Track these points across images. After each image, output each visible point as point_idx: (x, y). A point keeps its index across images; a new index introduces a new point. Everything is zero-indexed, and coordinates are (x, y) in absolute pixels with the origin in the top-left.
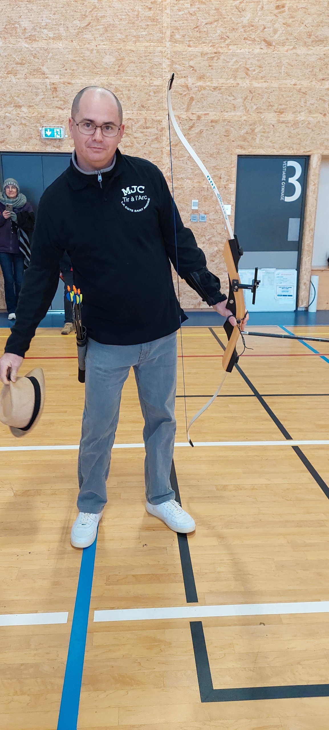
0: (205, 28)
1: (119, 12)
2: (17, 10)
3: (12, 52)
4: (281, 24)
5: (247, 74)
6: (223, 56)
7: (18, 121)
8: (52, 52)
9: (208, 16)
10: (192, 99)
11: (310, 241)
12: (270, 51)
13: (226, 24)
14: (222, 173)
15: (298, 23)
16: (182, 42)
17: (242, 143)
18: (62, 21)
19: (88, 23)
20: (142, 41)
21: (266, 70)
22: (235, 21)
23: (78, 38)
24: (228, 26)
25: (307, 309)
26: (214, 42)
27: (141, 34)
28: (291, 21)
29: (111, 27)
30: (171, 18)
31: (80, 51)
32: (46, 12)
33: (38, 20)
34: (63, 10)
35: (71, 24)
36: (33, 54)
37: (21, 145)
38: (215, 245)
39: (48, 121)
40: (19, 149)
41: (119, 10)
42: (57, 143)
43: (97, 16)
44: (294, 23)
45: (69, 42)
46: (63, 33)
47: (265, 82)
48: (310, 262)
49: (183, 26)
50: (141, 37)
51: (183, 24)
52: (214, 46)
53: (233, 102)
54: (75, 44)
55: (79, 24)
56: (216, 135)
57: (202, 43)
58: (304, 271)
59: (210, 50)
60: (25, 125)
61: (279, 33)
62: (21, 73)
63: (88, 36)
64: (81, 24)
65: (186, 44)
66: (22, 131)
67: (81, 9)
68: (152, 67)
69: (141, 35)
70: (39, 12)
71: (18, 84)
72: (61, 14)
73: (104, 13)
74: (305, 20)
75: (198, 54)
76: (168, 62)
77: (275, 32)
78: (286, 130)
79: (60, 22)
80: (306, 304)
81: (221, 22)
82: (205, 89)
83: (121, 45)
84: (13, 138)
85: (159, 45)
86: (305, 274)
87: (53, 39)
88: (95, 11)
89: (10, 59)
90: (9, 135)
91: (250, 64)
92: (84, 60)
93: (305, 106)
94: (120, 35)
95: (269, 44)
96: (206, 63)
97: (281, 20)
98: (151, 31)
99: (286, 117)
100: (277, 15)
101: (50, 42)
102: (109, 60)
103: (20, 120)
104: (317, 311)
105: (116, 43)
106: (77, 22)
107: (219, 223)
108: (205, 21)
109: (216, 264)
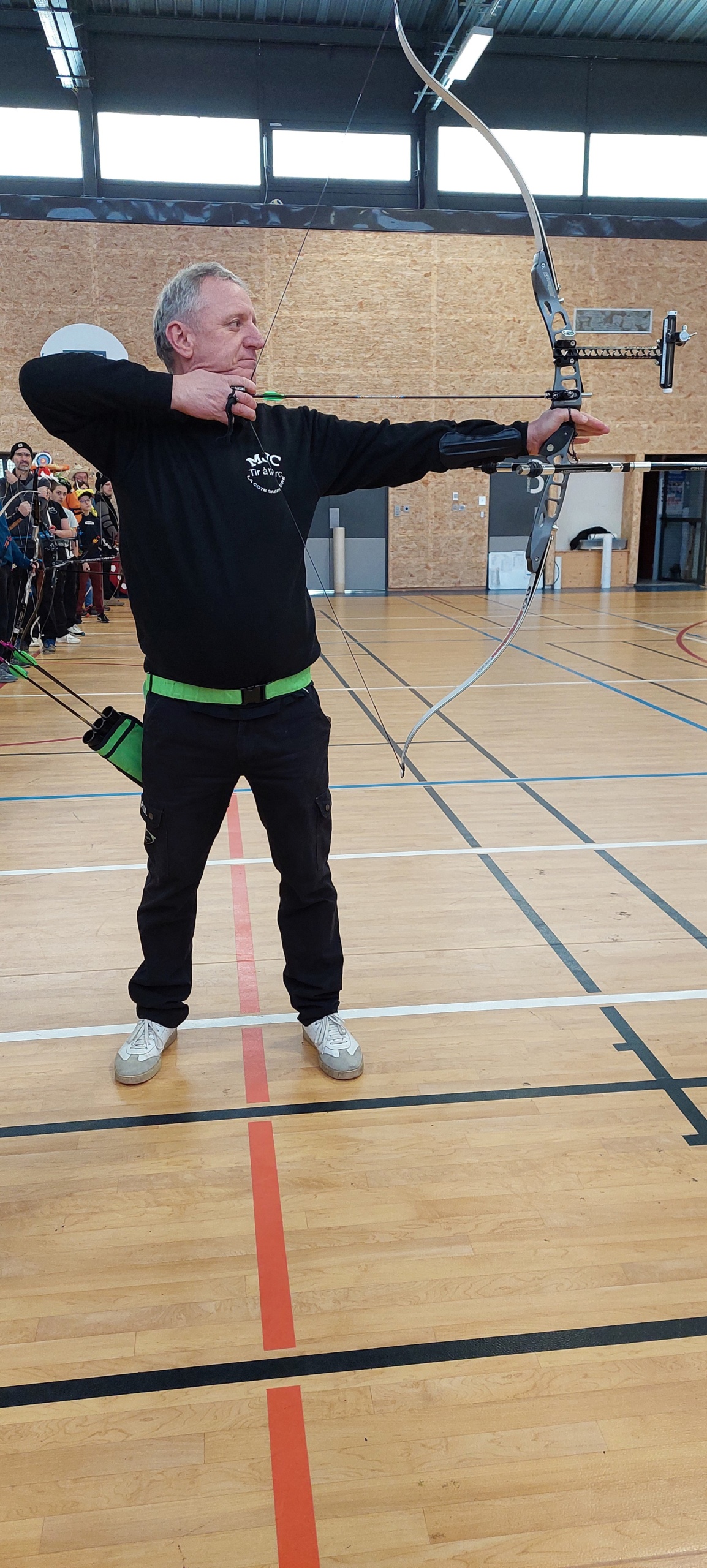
0: (464, 357)
1: (397, 346)
2: (317, 346)
5: (497, 391)
9: (466, 348)
10: (453, 411)
12: (515, 373)
16: (445, 368)
22: (487, 351)
25: (553, 586)
30: (437, 350)
32: (339, 347)
33: (333, 353)
34: (353, 345)
35: (358, 356)
36: (328, 379)
43: (379, 349)
67: (367, 344)
68: (421, 388)
75: (458, 376)
76: (434, 383)
77: (519, 358)
79: (350, 354)
81: (476, 352)
82: (463, 403)
83: (397, 371)
87: (344, 366)
88: (378, 346)
89: (309, 383)
91: (499, 383)
92: (367, 382)
94: (396, 363)
95: (514, 368)
96: (465, 383)
97: (523, 350)
98: (421, 360)
100: (520, 345)
102: (387, 382)
104: (561, 588)
105: (393, 369)
106: (362, 354)
107: (475, 512)
108: (463, 352)
109: (473, 547)
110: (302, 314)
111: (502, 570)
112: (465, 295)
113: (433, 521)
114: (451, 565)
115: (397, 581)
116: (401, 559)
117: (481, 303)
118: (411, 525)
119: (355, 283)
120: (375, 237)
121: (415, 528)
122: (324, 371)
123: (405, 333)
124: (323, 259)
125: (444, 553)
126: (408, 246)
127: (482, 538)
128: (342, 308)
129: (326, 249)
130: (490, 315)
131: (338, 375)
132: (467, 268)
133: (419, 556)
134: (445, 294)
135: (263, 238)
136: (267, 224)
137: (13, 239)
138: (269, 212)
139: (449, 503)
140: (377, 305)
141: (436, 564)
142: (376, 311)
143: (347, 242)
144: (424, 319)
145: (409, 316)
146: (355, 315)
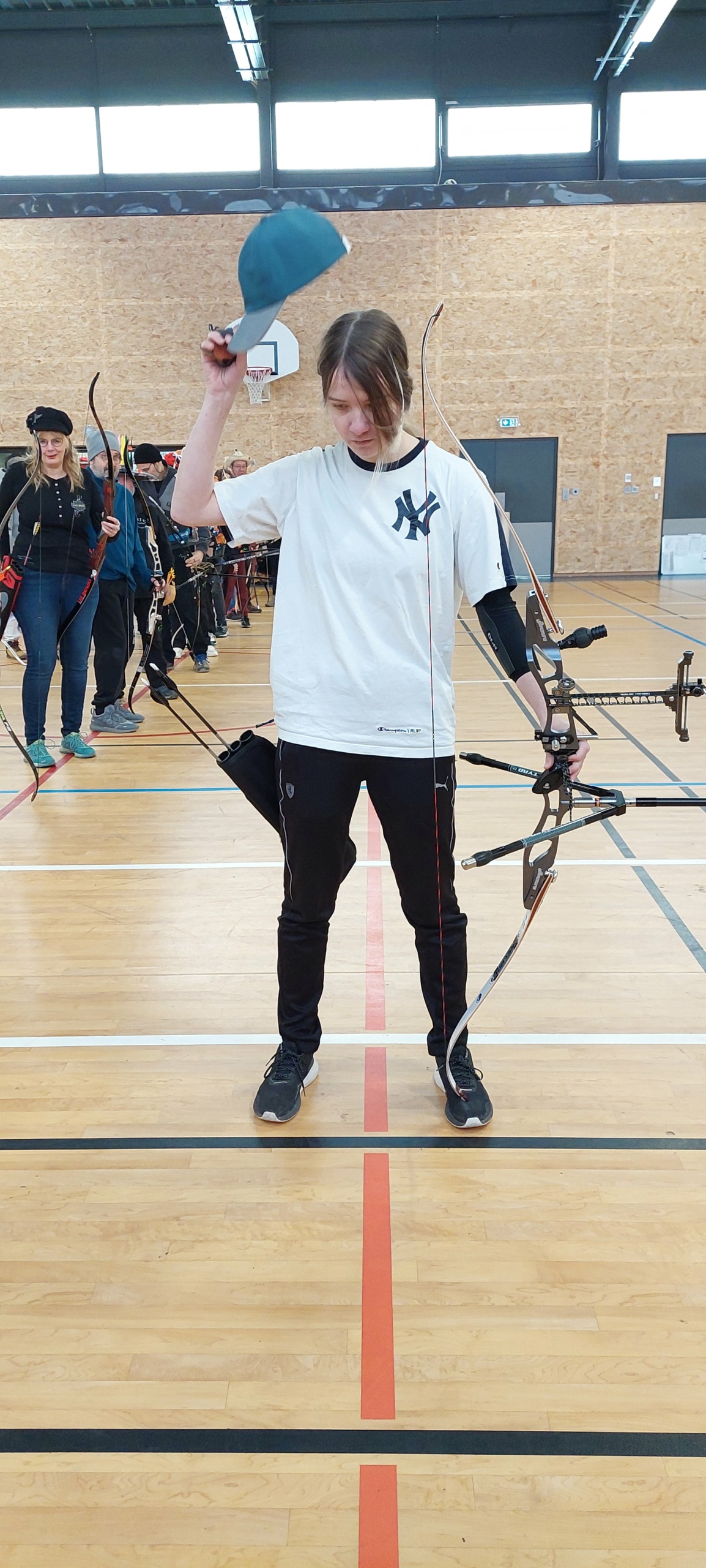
0: (641, 332)
1: (571, 323)
2: (488, 327)
3: (481, 359)
5: (676, 366)
6: (656, 353)
7: (480, 414)
8: (513, 357)
9: (644, 322)
10: (628, 389)
12: (697, 347)
13: (659, 328)
14: (654, 450)
16: (621, 344)
17: (672, 424)
18: (523, 333)
19: (543, 334)
20: (586, 344)
21: (693, 363)
22: (667, 325)
23: (535, 345)
24: (661, 329)
26: (648, 342)
27: (587, 339)
29: (562, 335)
31: (536, 356)
34: (524, 325)
35: (529, 335)
36: (498, 360)
37: (481, 433)
39: (505, 413)
42: (511, 430)
43: (552, 327)
45: (527, 349)
46: (523, 342)
47: (693, 372)
49: (622, 331)
51: (621, 329)
52: (647, 345)
53: (665, 390)
54: (531, 349)
56: (649, 418)
57: (637, 343)
59: (644, 349)
60: (486, 417)
61: (705, 332)
62: (485, 375)
63: (543, 344)
64: (538, 335)
65: (624, 346)
66: (482, 422)
67: (539, 323)
68: (595, 365)
69: (587, 341)
70: (505, 328)
71: (483, 384)
72: (522, 328)
73: (557, 325)
75: (634, 353)
76: (608, 361)
79: (521, 334)
81: (655, 327)
82: (639, 380)
83: (570, 349)
84: (475, 428)
85: (601, 347)
87: (514, 347)
88: (550, 324)
89: (478, 365)
90: (472, 426)
91: (679, 358)
92: (539, 362)
94: (570, 341)
95: (696, 342)
96: (642, 360)
98: (595, 337)
101: (512, 350)
102: (559, 361)
103: (483, 413)
105: (566, 348)
106: (534, 333)
107: (649, 494)
108: (641, 327)
109: (646, 530)
110: (473, 295)
111: (676, 554)
112: (645, 267)
113: (603, 504)
114: (621, 549)
115: (563, 566)
116: (568, 543)
117: (661, 275)
118: (580, 508)
119: (529, 261)
120: (551, 213)
121: (583, 511)
122: (494, 352)
123: (579, 310)
124: (496, 237)
125: (614, 536)
126: (586, 219)
127: (655, 521)
128: (515, 287)
129: (500, 227)
130: (672, 288)
131: (508, 356)
132: (648, 238)
133: (587, 541)
134: (623, 268)
135: (436, 220)
136: (441, 205)
137: (192, 234)
138: (444, 194)
139: (621, 485)
140: (551, 282)
141: (606, 549)
142: (549, 288)
143: (521, 219)
144: (601, 294)
145: (585, 292)
146: (528, 293)
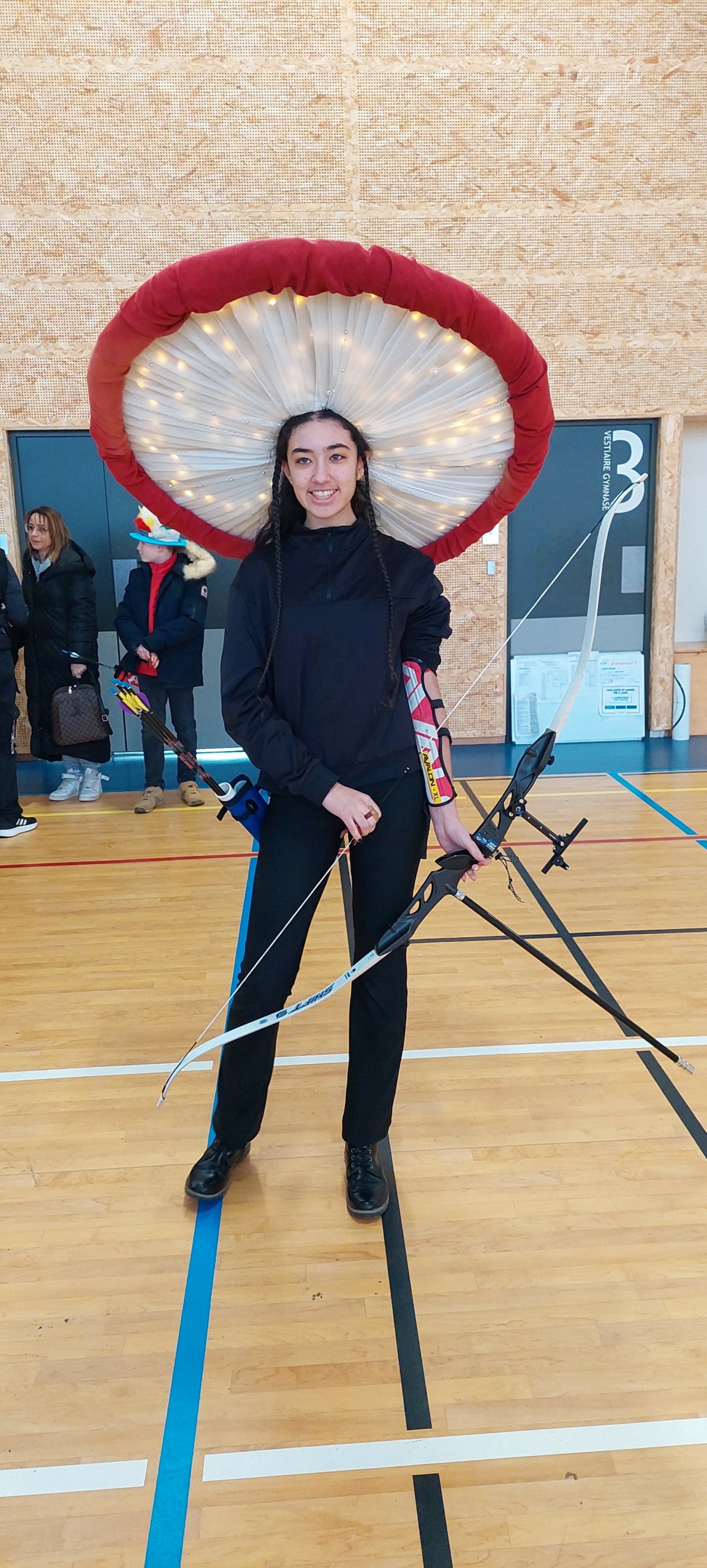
0: (431, 171)
1: (255, 145)
2: (46, 148)
3: (36, 231)
4: (587, 158)
5: (521, 259)
6: (471, 225)
7: (51, 368)
8: (118, 228)
9: (437, 147)
11: (669, 592)
12: (566, 212)
13: (474, 162)
15: (622, 154)
16: (386, 201)
18: (138, 167)
19: (191, 169)
20: (303, 201)
21: (560, 250)
22: (492, 156)
23: (171, 199)
24: (479, 165)
25: (669, 734)
26: (450, 197)
27: (300, 186)
28: (606, 151)
29: (238, 175)
30: (361, 154)
31: (175, 225)
32: (104, 152)
33: (89, 167)
34: (140, 145)
35: (155, 173)
36: (80, 234)
37: (58, 416)
38: (469, 606)
40: (54, 425)
41: (254, 142)
43: (209, 154)
44: (613, 154)
45: (153, 208)
46: (140, 190)
47: (559, 273)
48: (670, 636)
49: (386, 168)
50: (300, 192)
51: (386, 165)
52: (451, 205)
54: (165, 210)
55: (172, 172)
57: (427, 200)
58: (659, 654)
59: (443, 215)
60: (65, 376)
61: (584, 175)
62: (56, 272)
63: (193, 194)
64: (177, 173)
65: (394, 206)
66: (58, 388)
67: (176, 142)
69: (300, 190)
70: (90, 152)
71: (50, 295)
72: (135, 155)
73: (223, 148)
74: (635, 148)
75: (419, 223)
77: (576, 174)
78: (608, 368)
79: (133, 170)
80: (666, 725)
81: (463, 159)
83: (261, 211)
84: (41, 402)
85: (339, 208)
86: (662, 662)
87: (120, 202)
88: (206, 145)
89: (32, 246)
90: (32, 397)
91: (526, 239)
92: (185, 241)
93: (645, 318)
94: (257, 190)
95: (564, 198)
96: (436, 240)
97: (586, 150)
98: (321, 181)
99: (607, 342)
100: (577, 140)
101: (114, 209)
103: (54, 366)
104: (691, 737)
105: (250, 207)
106: (168, 169)
107: (474, 562)
108: (431, 158)
109: (472, 646)
111: (544, 702)
117: (471, 27)
123: (275, 111)
127: (491, 626)
128: (105, 46)
130: (499, 61)
142: (195, 53)
144: (324, 73)
145: (285, 66)
146: (141, 65)
